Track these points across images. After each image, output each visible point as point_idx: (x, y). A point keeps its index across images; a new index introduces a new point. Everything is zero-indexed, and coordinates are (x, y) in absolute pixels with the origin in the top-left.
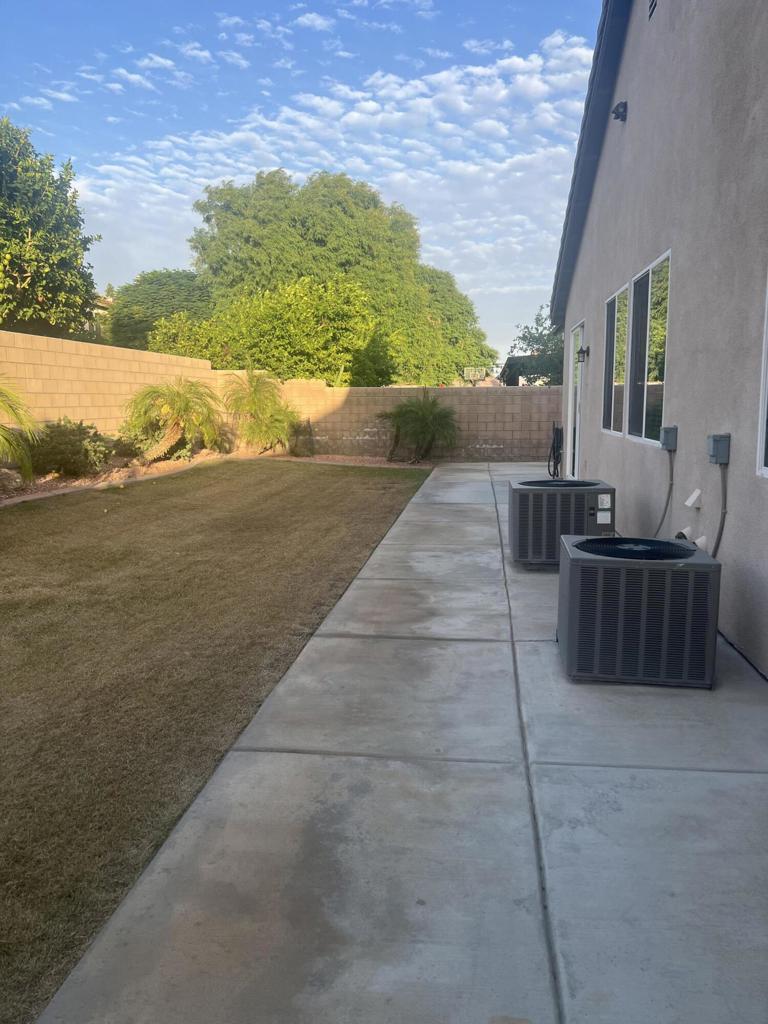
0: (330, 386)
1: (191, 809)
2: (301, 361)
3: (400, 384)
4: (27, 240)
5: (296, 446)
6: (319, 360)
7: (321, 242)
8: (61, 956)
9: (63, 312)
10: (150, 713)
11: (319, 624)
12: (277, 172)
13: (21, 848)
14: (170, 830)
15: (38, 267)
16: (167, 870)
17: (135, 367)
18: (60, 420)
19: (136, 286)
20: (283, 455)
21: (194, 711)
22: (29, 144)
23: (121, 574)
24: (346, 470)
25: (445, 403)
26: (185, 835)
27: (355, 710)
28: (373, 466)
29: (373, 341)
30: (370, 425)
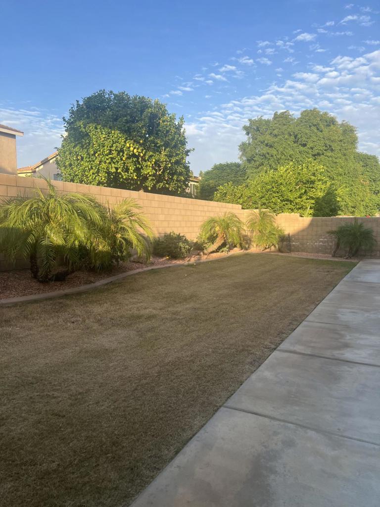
0: (302, 216)
1: (197, 435)
2: (286, 204)
3: (342, 216)
4: (162, 153)
5: (282, 247)
6: (296, 204)
7: (304, 145)
8: (122, 501)
9: (176, 184)
10: (188, 379)
11: (280, 344)
12: (286, 112)
13: (117, 438)
14: (185, 444)
15: (166, 164)
16: (178, 467)
17: (206, 209)
18: (171, 233)
19: (212, 171)
20: (274, 252)
21: (208, 381)
22: (166, 110)
23: (188, 306)
24: (308, 261)
25: (367, 226)
26: (191, 450)
27: (293, 396)
28: (324, 259)
29: (328, 194)
30: (323, 237)
